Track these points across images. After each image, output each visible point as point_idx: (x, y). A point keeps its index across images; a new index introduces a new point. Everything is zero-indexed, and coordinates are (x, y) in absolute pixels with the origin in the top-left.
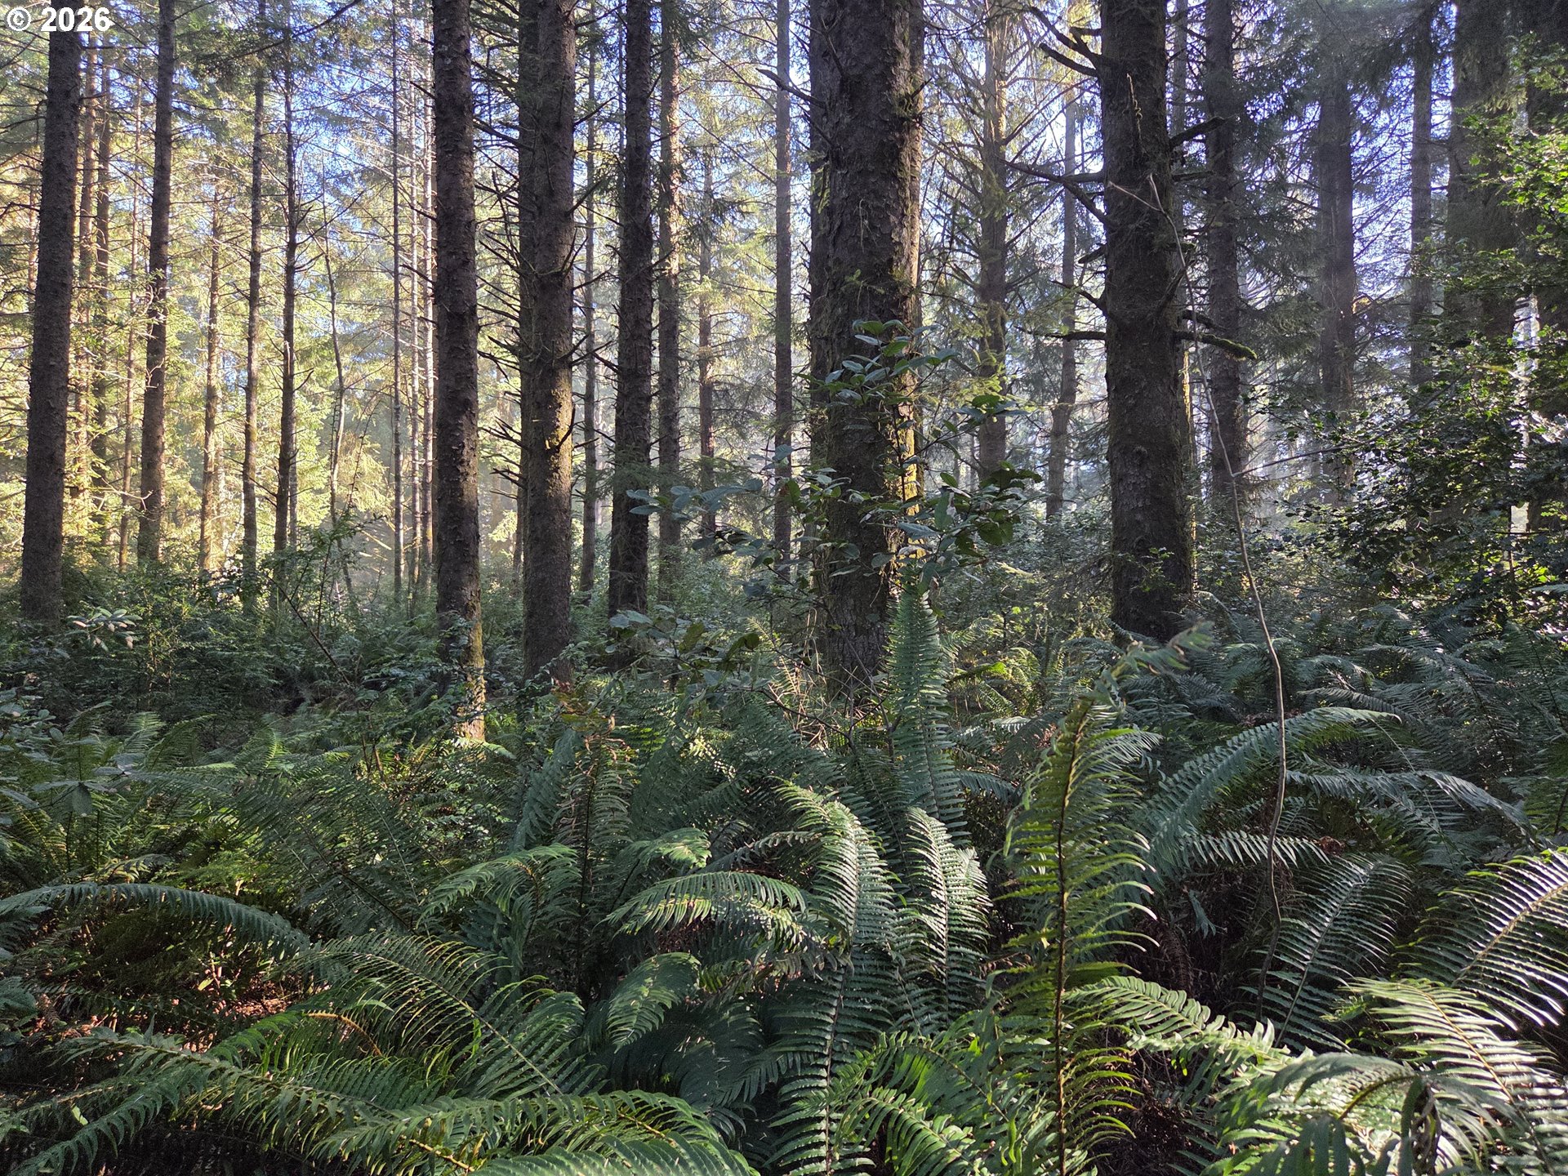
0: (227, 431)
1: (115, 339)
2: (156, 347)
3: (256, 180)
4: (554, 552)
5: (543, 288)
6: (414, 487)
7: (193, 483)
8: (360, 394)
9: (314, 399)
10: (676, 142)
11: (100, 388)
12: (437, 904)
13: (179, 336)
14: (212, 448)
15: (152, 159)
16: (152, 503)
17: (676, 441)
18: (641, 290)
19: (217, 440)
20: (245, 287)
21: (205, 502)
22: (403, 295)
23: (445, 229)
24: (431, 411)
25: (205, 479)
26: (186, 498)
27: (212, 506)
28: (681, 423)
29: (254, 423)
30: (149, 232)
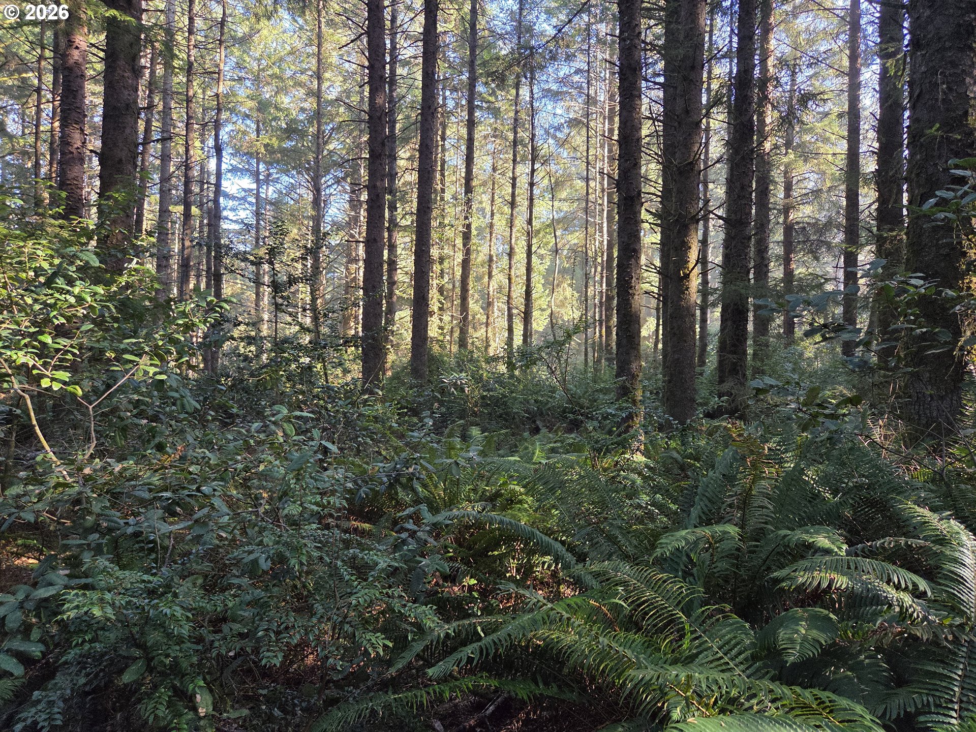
0: (500, 278)
1: (449, 233)
2: (467, 237)
3: (515, 137)
4: (685, 341)
5: (681, 173)
6: (595, 305)
7: (482, 308)
8: (565, 252)
9: (541, 257)
10: (771, 62)
11: (442, 260)
12: (662, 550)
13: (477, 229)
14: (491, 289)
15: (466, 136)
16: (465, 319)
17: (767, 266)
18: (745, 166)
19: (494, 285)
20: (509, 198)
21: (488, 318)
22: (590, 191)
23: (623, 146)
24: (605, 259)
25: (488, 305)
26: (479, 316)
27: (491, 320)
28: (770, 252)
29: (513, 273)
30: (463, 175)
